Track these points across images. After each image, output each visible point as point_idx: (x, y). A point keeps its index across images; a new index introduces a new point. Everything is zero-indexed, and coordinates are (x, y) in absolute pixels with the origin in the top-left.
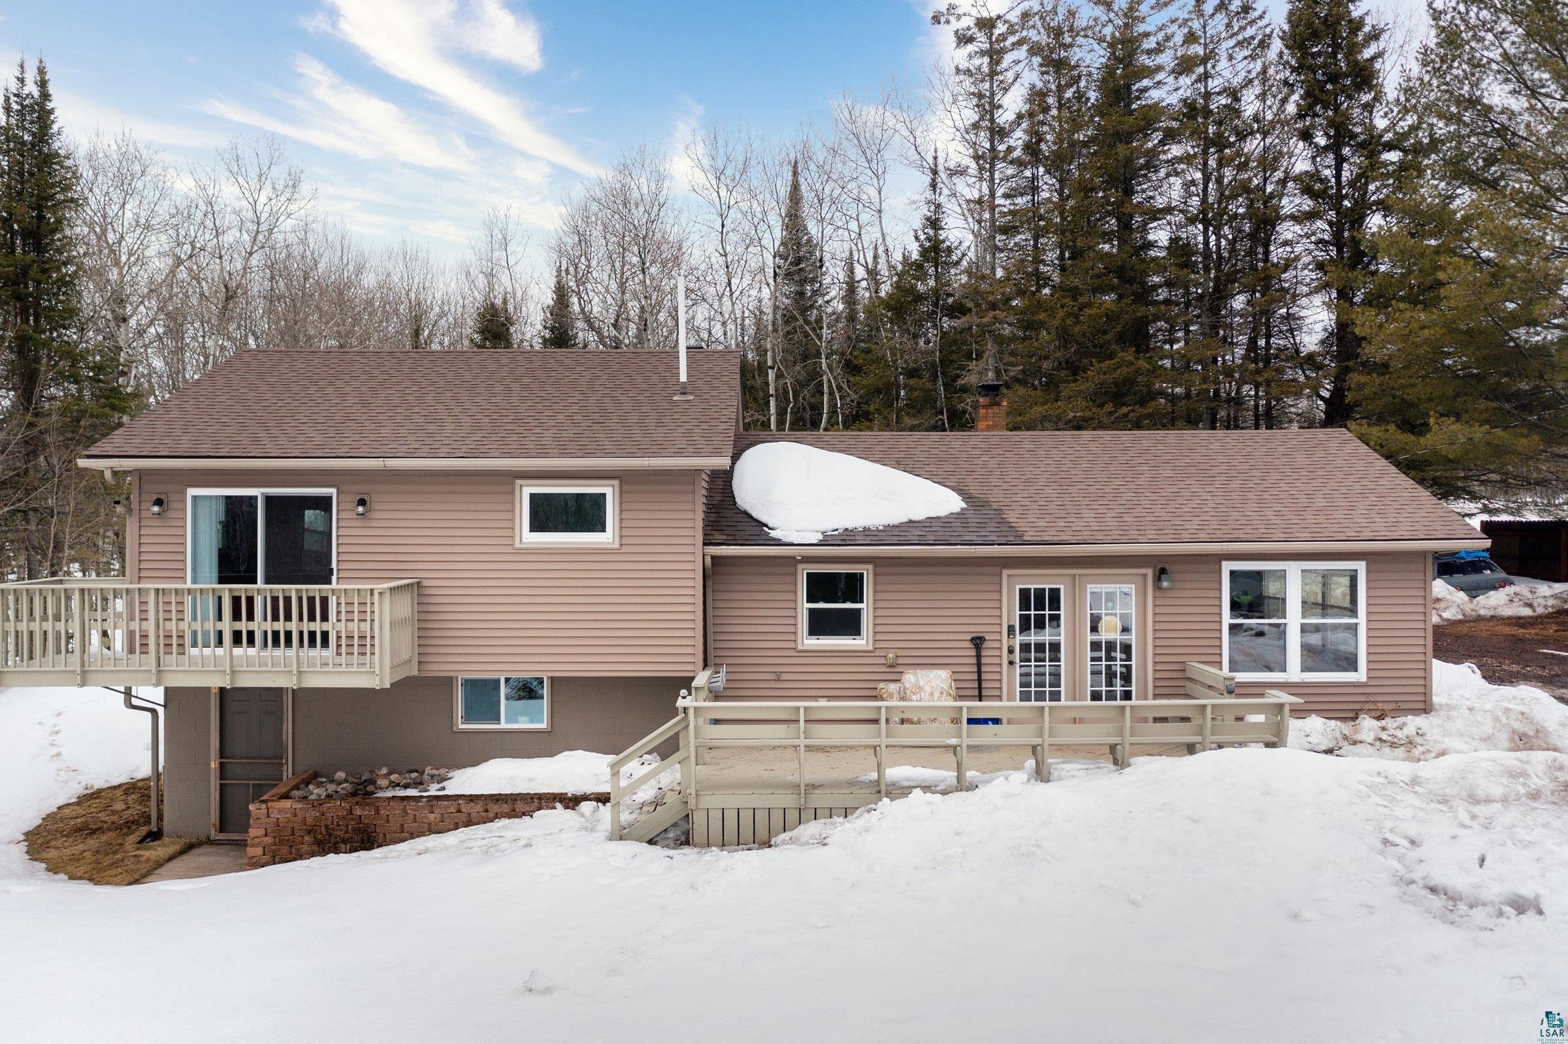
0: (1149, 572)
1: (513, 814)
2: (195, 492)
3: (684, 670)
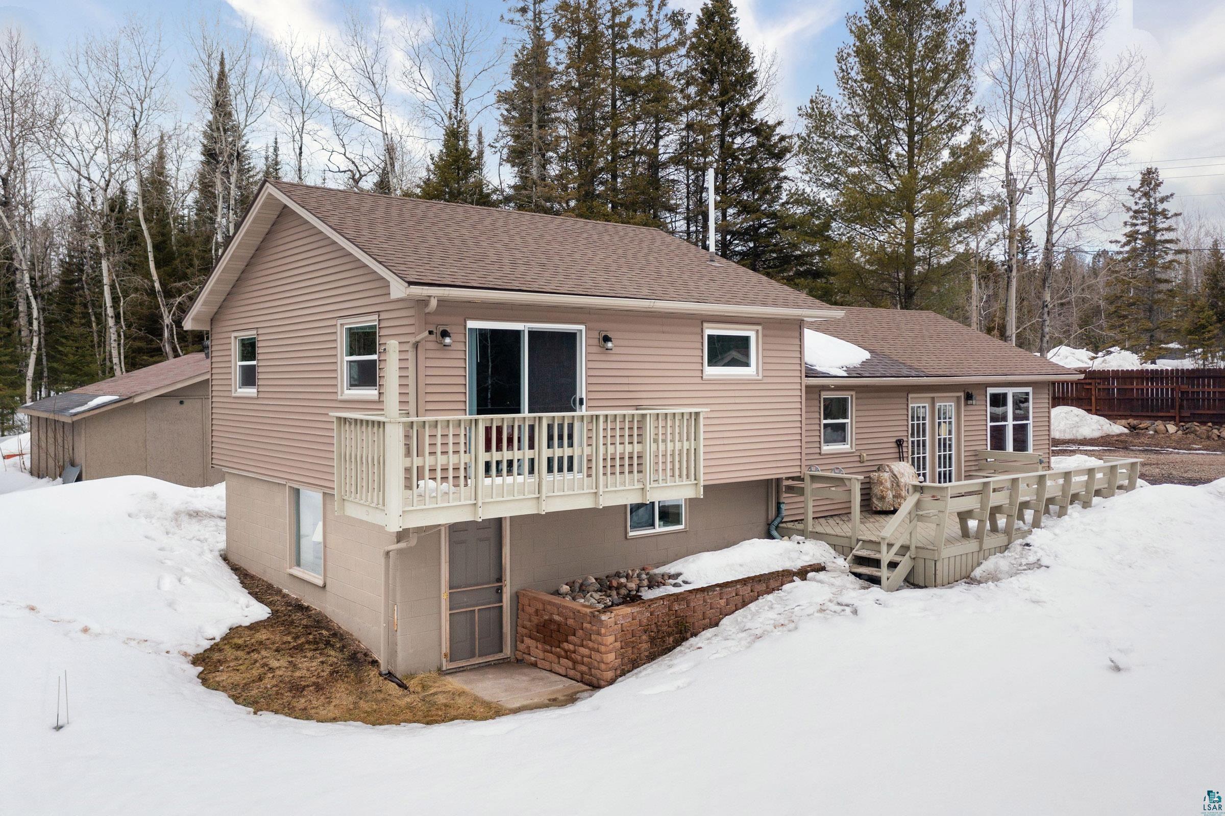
0: (962, 394)
1: (770, 591)
2: (472, 324)
3: (794, 471)
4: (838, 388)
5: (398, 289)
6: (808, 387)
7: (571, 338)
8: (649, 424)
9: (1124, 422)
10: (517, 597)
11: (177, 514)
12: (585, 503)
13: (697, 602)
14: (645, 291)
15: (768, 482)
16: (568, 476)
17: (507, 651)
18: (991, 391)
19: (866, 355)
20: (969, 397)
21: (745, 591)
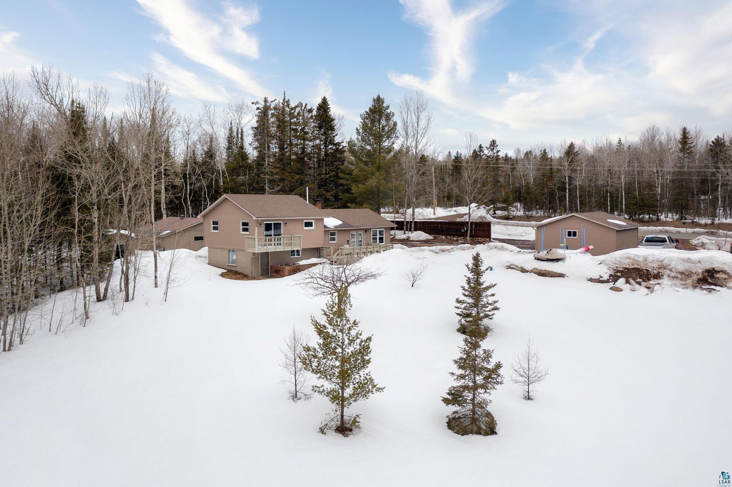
0: (364, 231)
1: (313, 266)
2: (265, 222)
3: (322, 246)
4: (332, 230)
5: (254, 218)
6: (325, 231)
7: (280, 224)
8: (293, 238)
9: (433, 235)
10: (271, 267)
11: (196, 256)
12: (283, 250)
13: (301, 267)
14: (293, 215)
15: (318, 248)
16: (278, 246)
17: (270, 275)
18: (372, 230)
19: (341, 222)
20: (366, 231)
21: (310, 266)
